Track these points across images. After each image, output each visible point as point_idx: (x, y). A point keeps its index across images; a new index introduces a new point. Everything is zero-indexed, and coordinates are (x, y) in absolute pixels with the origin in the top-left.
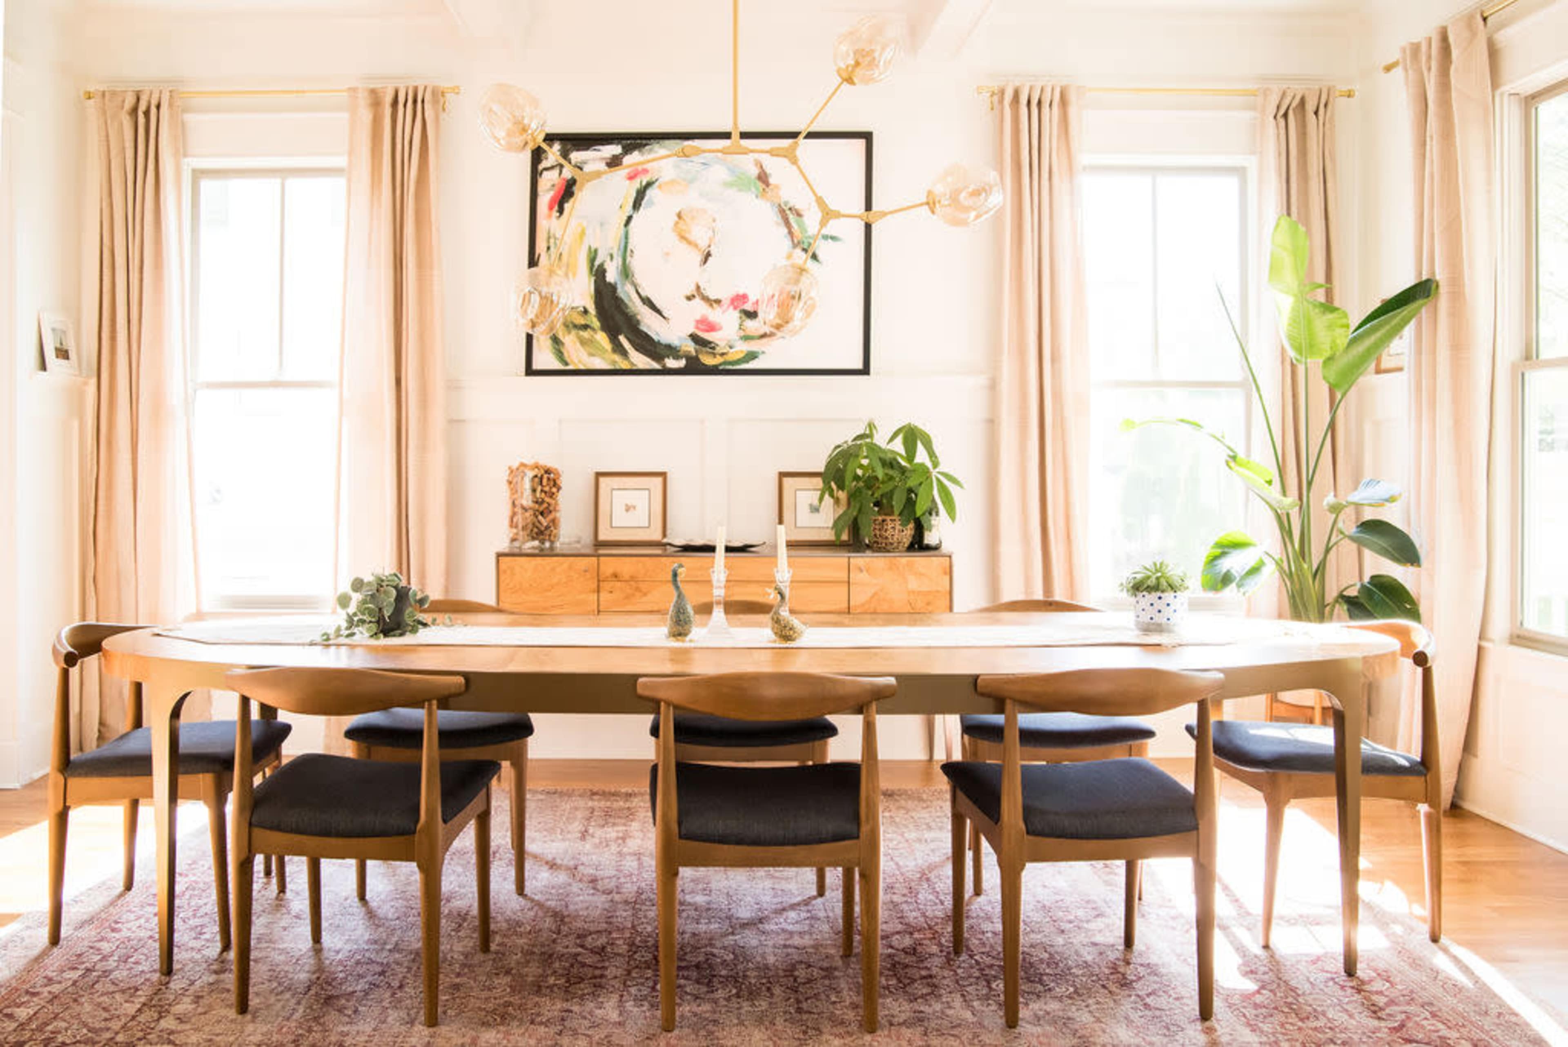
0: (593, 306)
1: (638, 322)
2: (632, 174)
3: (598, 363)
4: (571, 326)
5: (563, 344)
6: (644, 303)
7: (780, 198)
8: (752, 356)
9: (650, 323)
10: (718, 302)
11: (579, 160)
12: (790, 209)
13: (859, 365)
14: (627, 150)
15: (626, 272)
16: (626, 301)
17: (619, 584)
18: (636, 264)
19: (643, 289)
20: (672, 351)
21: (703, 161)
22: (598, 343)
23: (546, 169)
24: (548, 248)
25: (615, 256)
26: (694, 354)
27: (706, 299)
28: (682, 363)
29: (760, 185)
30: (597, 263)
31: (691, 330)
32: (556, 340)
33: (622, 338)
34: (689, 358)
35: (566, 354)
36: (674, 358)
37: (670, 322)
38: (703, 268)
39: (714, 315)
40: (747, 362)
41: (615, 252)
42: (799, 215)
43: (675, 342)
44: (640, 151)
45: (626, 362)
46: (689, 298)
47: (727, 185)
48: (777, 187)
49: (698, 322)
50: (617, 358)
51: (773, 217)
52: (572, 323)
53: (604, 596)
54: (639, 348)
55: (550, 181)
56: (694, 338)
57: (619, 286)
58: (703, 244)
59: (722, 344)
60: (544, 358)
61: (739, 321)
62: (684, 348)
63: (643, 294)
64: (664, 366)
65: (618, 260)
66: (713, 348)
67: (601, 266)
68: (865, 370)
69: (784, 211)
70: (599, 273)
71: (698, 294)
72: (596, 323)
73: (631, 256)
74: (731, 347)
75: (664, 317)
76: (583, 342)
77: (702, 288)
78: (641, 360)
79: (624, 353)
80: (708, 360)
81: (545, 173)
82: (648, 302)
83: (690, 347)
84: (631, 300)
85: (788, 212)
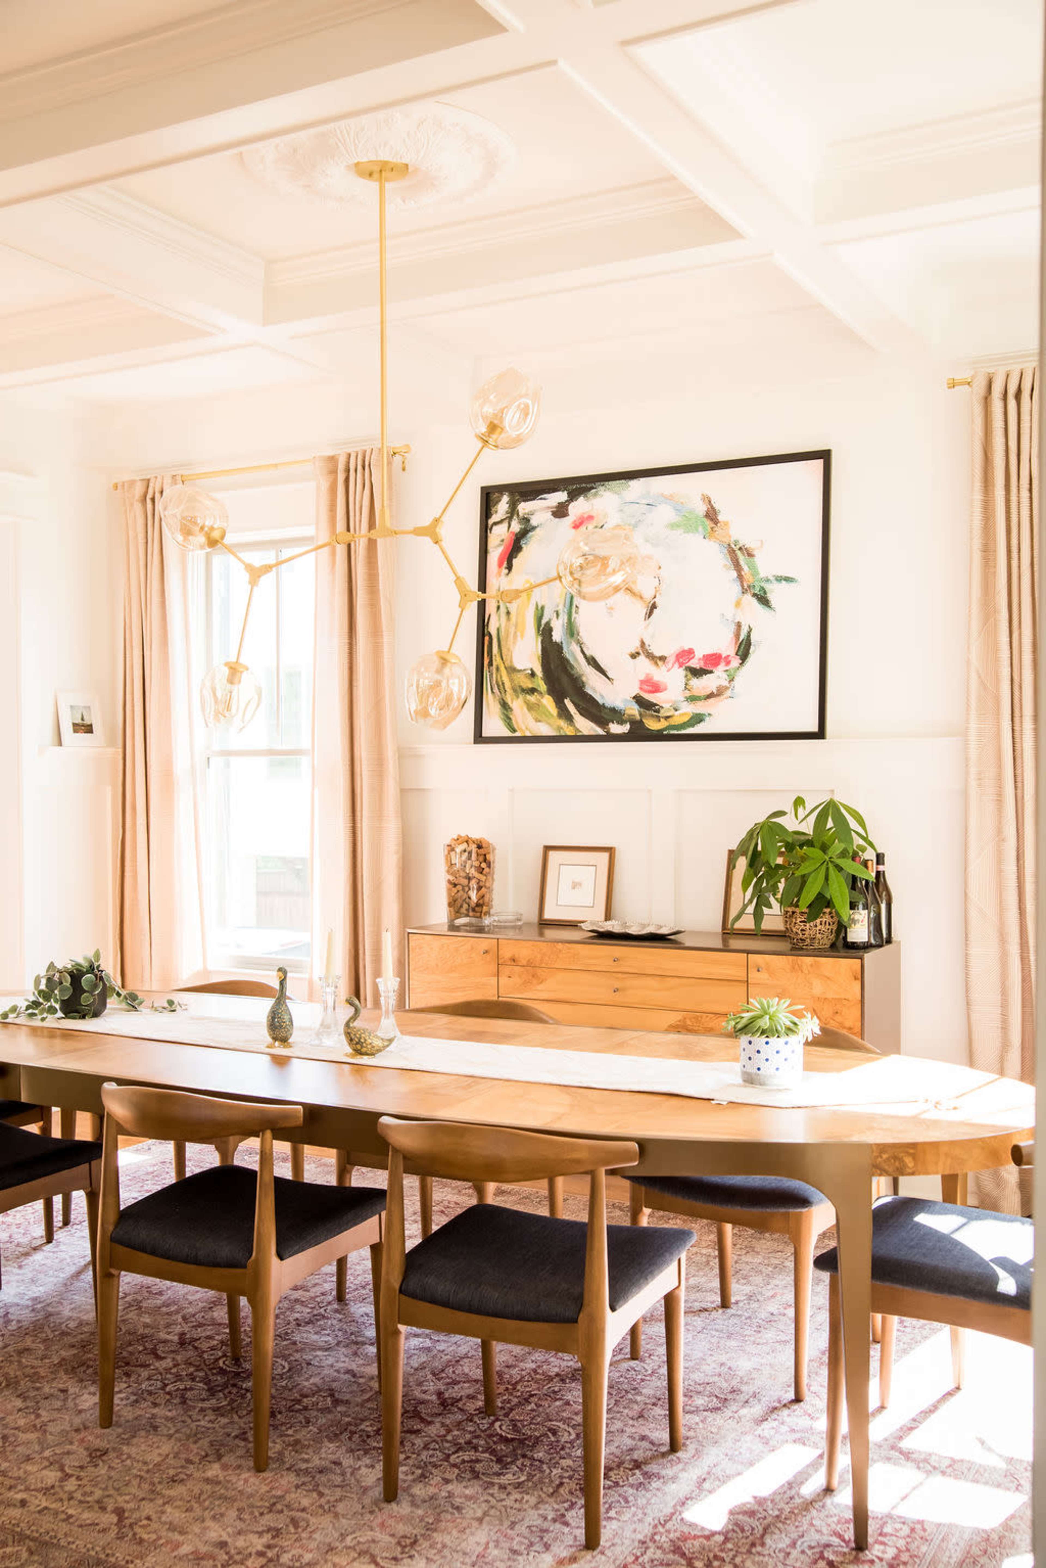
0: (540, 669)
1: (583, 685)
2: (577, 523)
3: (544, 730)
4: (519, 690)
5: (511, 710)
6: (589, 664)
7: (730, 537)
8: (698, 719)
9: (594, 685)
10: (663, 659)
11: (527, 511)
12: (740, 549)
13: (815, 728)
14: (573, 497)
15: (571, 631)
16: (572, 662)
17: (517, 969)
18: (582, 620)
19: (588, 648)
20: (616, 715)
21: (648, 502)
22: (545, 707)
23: (496, 524)
24: (498, 608)
25: (560, 612)
26: (638, 718)
27: (650, 656)
28: (625, 728)
29: (708, 523)
30: (544, 622)
31: (636, 691)
32: (505, 706)
33: (567, 702)
34: (633, 723)
35: (514, 722)
36: (618, 723)
37: (614, 682)
38: (647, 622)
39: (659, 674)
40: (693, 726)
41: (561, 608)
42: (750, 555)
43: (619, 704)
44: (586, 496)
45: (571, 728)
46: (634, 656)
47: (673, 526)
48: (726, 524)
49: (642, 682)
50: (562, 723)
51: (721, 559)
52: (520, 686)
53: (503, 980)
54: (584, 713)
55: (500, 535)
56: (638, 700)
57: (565, 646)
58: (648, 595)
59: (666, 706)
60: (494, 725)
61: (684, 680)
62: (628, 712)
63: (588, 653)
64: (608, 732)
65: (564, 618)
66: (658, 711)
67: (548, 624)
68: (820, 734)
69: (734, 551)
70: (546, 632)
71: (643, 651)
72: (543, 687)
73: (577, 613)
74: (676, 710)
75: (608, 678)
76: (530, 707)
77: (647, 643)
78: (585, 726)
79: (569, 718)
80: (653, 725)
81: (495, 528)
82: (593, 662)
83: (634, 710)
84: (576, 659)
85: (739, 553)
